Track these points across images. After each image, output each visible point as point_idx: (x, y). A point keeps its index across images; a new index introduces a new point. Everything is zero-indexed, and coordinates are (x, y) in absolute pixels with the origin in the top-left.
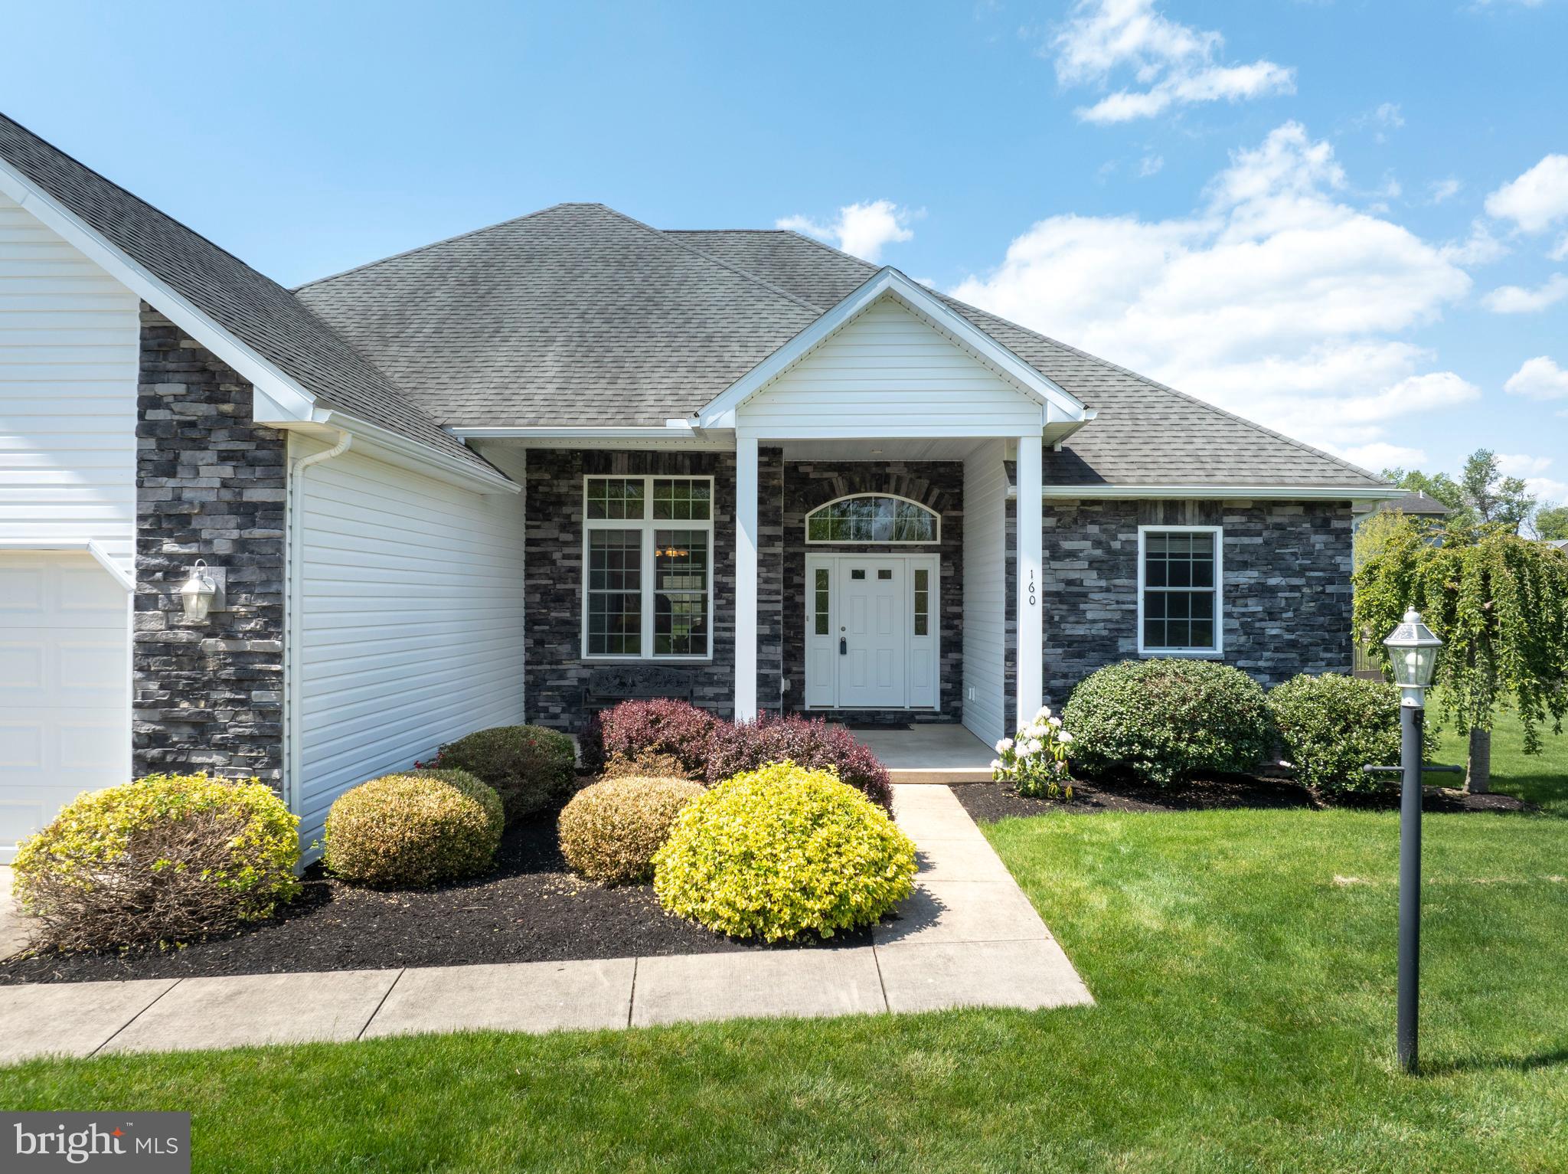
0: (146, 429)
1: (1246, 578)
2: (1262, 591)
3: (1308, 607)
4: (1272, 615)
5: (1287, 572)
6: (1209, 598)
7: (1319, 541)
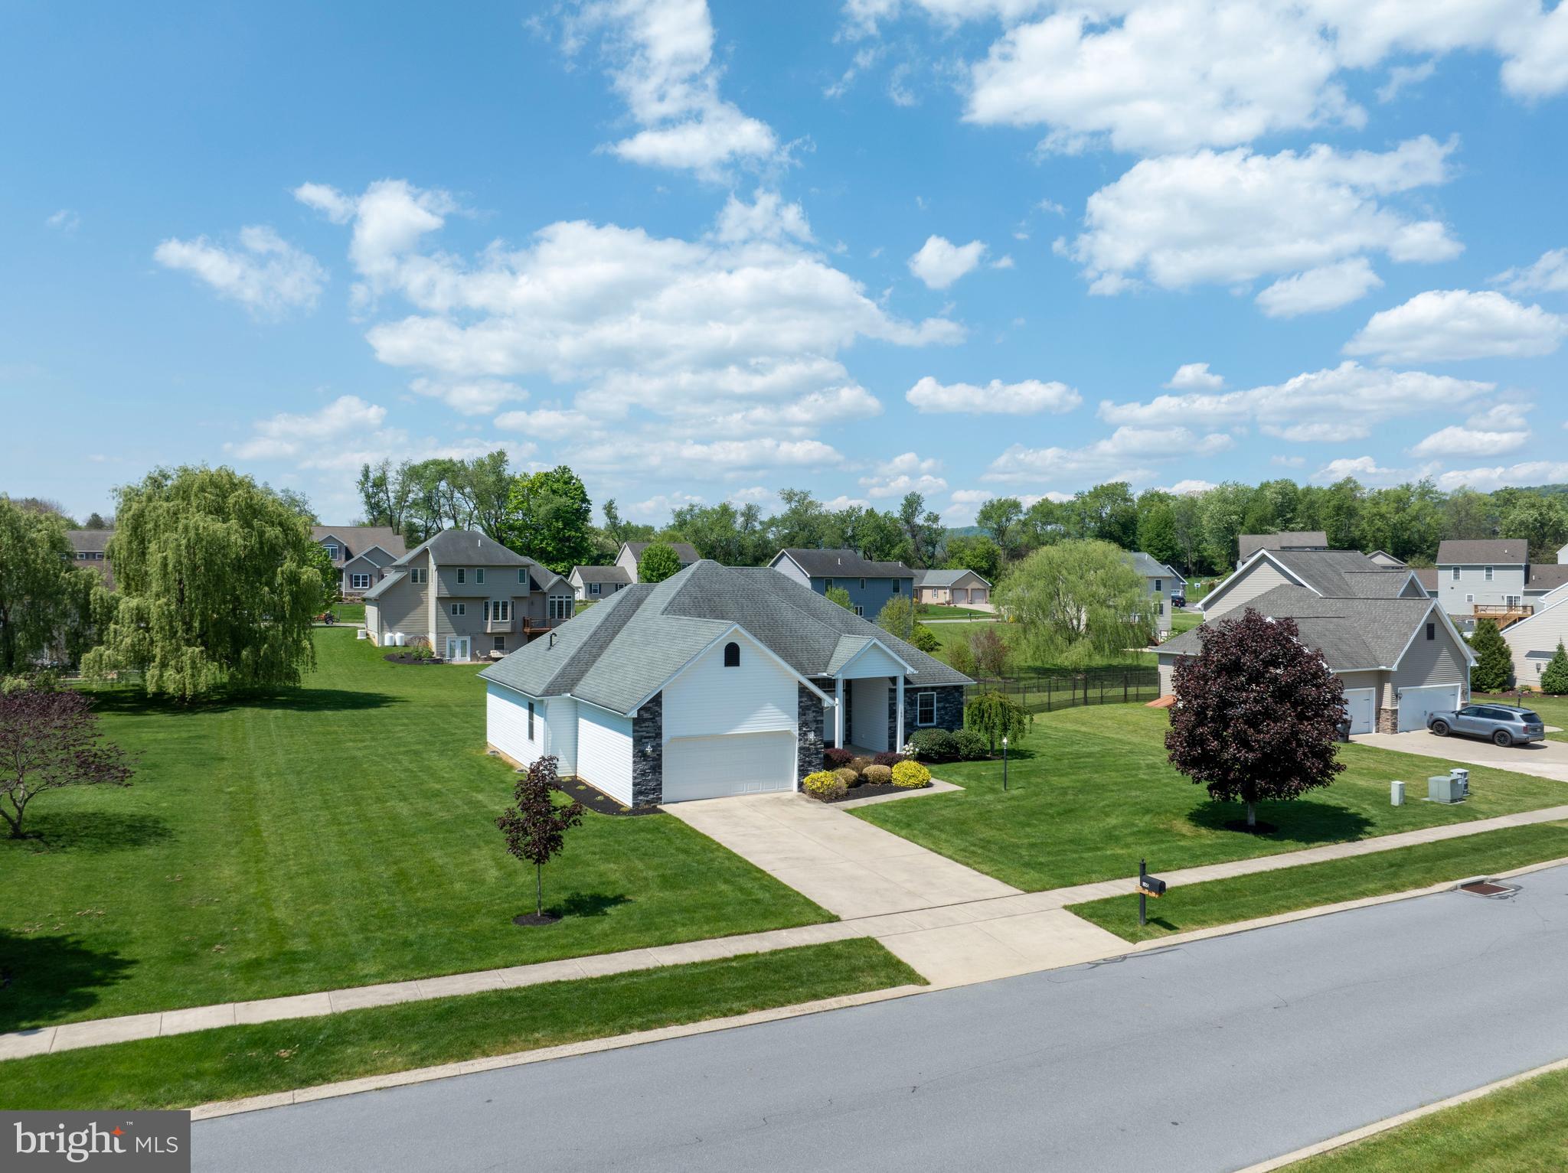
0: (800, 707)
1: (941, 705)
2: (944, 708)
3: (954, 711)
4: (946, 714)
5: (949, 703)
6: (932, 711)
7: (956, 694)
